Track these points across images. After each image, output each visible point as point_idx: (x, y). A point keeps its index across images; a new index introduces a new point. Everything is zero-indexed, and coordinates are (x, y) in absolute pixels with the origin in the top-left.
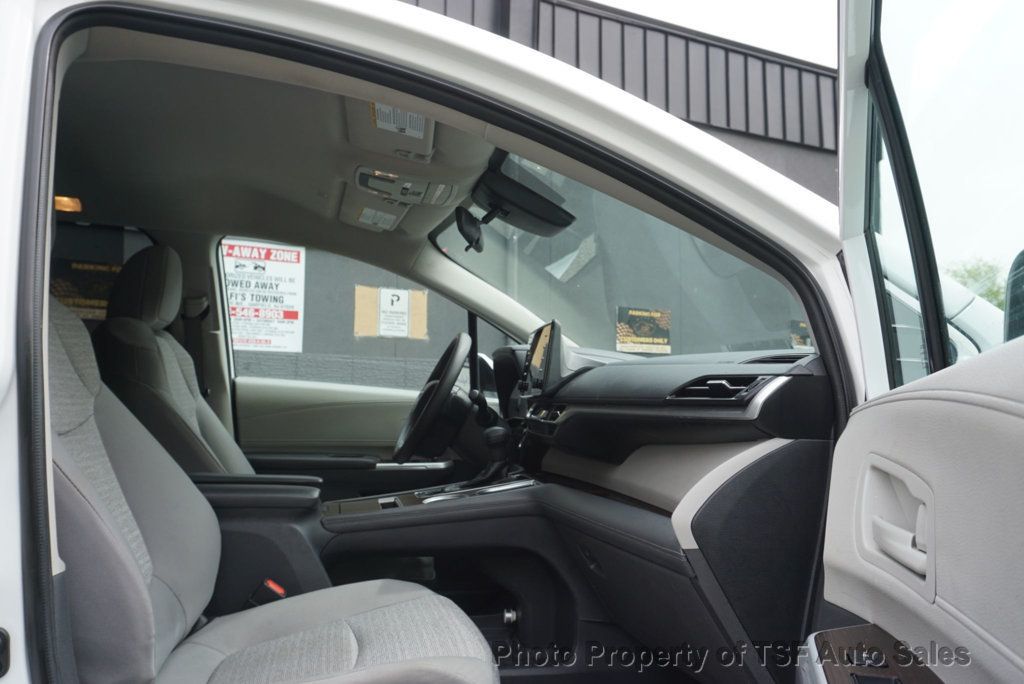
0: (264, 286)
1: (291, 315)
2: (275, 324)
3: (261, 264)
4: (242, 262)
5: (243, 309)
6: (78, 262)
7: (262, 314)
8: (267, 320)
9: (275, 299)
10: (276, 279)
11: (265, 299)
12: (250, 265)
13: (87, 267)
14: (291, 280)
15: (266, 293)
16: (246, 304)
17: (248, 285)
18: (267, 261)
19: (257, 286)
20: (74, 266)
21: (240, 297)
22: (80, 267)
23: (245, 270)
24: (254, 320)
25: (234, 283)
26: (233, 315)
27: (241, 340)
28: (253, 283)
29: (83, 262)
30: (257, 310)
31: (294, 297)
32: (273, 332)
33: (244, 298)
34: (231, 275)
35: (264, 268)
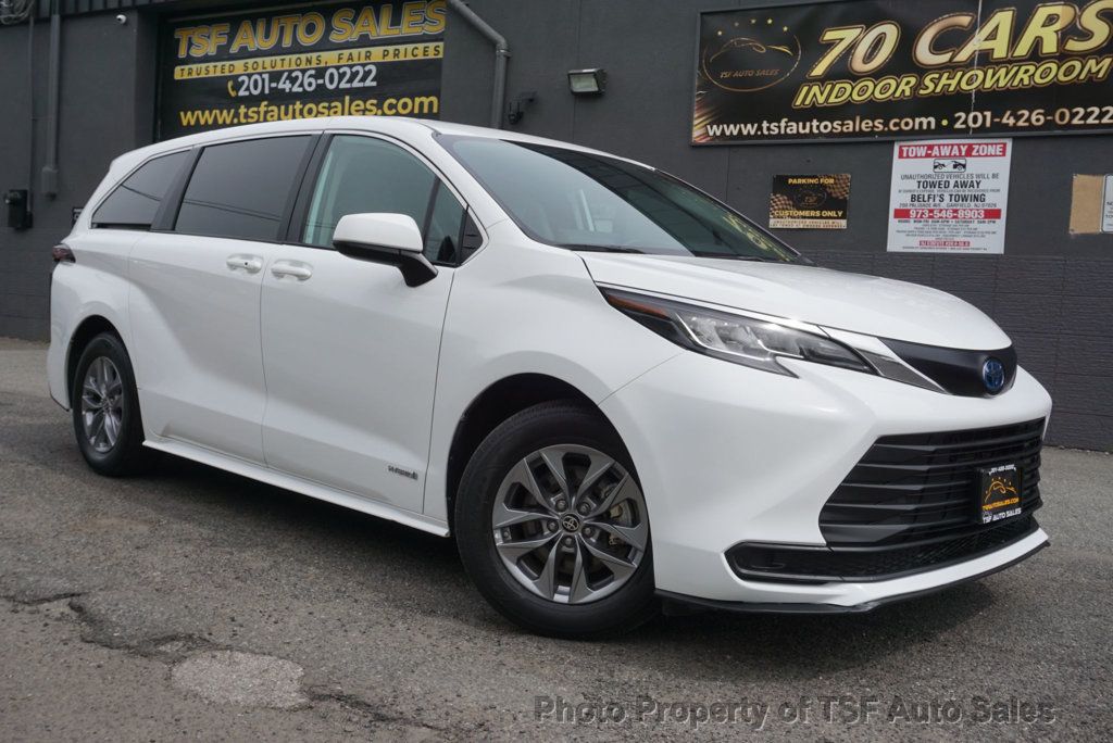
0: (964, 185)
1: (992, 214)
2: (975, 225)
3: (962, 162)
4: (941, 162)
5: (941, 210)
6: (793, 178)
7: (961, 214)
8: (967, 221)
9: (976, 198)
10: (978, 176)
11: (965, 198)
12: (949, 164)
13: (800, 181)
14: (995, 176)
15: (967, 192)
16: (943, 205)
17: (947, 185)
18: (968, 159)
19: (956, 185)
20: (790, 181)
21: (937, 199)
22: (795, 181)
23: (944, 169)
24: (952, 222)
25: (933, 185)
26: (930, 217)
27: (938, 243)
28: (952, 182)
29: (797, 177)
30: (956, 211)
31: (997, 194)
32: (973, 233)
33: (942, 200)
34: (929, 176)
35: (964, 166)
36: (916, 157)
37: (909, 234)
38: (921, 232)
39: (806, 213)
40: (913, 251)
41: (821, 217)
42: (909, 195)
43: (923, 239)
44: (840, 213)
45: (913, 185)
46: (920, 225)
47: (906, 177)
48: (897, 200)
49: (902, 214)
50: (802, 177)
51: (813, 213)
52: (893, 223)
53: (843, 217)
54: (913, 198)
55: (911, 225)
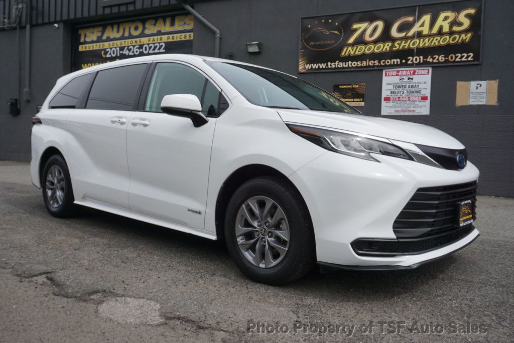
0: (412, 87)
1: (424, 98)
2: (417, 103)
3: (411, 77)
4: (403, 77)
5: (403, 97)
6: (341, 85)
7: (411, 99)
8: (414, 101)
9: (417, 92)
10: (418, 83)
11: (413, 92)
12: (406, 78)
13: (345, 87)
14: (425, 83)
15: (413, 89)
16: (404, 95)
17: (405, 87)
18: (414, 76)
19: (409, 87)
20: (340, 87)
21: (402, 93)
22: (342, 87)
23: (404, 80)
24: (408, 102)
25: (399, 87)
26: (399, 100)
27: (402, 111)
28: (407, 86)
29: (343, 85)
30: (409, 98)
31: (425, 90)
32: (416, 106)
33: (403, 93)
34: (398, 83)
35: (412, 79)
36: (392, 75)
37: (390, 107)
38: (395, 106)
40: (393, 114)
41: (354, 101)
42: (390, 92)
43: (396, 109)
44: (361, 100)
45: (391, 87)
46: (394, 104)
47: (388, 84)
48: (385, 93)
49: (387, 99)
50: (345, 85)
51: (350, 100)
52: (384, 103)
53: (363, 101)
54: (391, 92)
55: (391, 104)
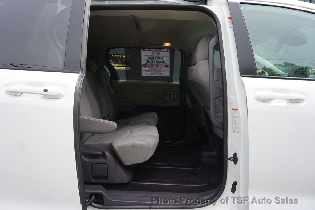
0: (159, 58)
1: (166, 66)
2: (162, 69)
3: (158, 52)
4: (154, 52)
5: (154, 65)
6: (113, 55)
7: (159, 66)
9: (162, 62)
10: (162, 56)
11: (160, 62)
12: (155, 54)
13: (115, 56)
14: (166, 56)
15: (160, 60)
16: (155, 63)
17: (155, 58)
18: (160, 52)
19: (158, 58)
20: (112, 56)
21: (153, 62)
22: (114, 56)
23: (154, 54)
24: (157, 68)
25: (152, 58)
26: (152, 67)
27: (154, 74)
28: (157, 58)
29: (114, 55)
30: (158, 65)
31: (167, 61)
32: (162, 71)
33: (154, 62)
34: (151, 56)
35: (159, 54)
36: (147, 51)
37: (147, 71)
38: (149, 71)
39: (118, 65)
40: (149, 76)
41: (122, 66)
44: (128, 65)
45: (147, 58)
46: (149, 69)
47: (145, 56)
48: (143, 62)
49: (145, 66)
50: (116, 55)
51: (120, 65)
52: (143, 68)
53: (129, 67)
54: (147, 61)
55: (147, 69)
